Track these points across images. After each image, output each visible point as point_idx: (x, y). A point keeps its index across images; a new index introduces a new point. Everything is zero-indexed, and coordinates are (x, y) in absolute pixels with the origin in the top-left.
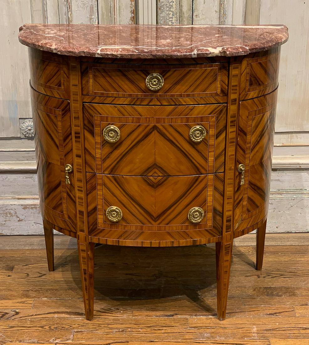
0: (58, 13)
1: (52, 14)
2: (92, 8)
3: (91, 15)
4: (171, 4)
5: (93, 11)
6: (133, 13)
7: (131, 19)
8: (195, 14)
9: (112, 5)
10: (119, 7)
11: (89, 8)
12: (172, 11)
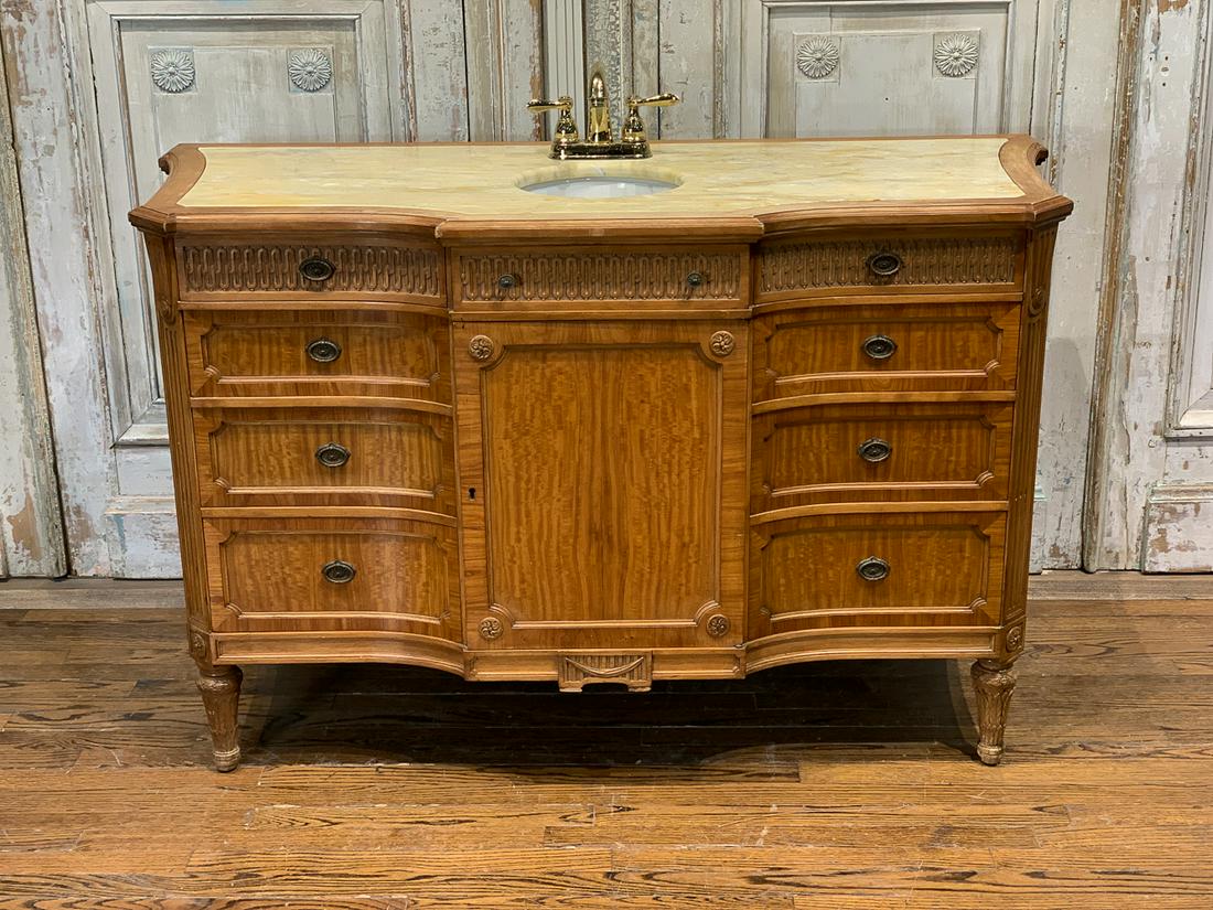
0: (388, 122)
1: (377, 125)
2: (456, 111)
3: (455, 126)
4: (615, 102)
5: (458, 116)
6: (538, 121)
7: (534, 133)
8: (663, 123)
9: (497, 106)
10: (511, 109)
11: (450, 112)
12: (617, 117)
